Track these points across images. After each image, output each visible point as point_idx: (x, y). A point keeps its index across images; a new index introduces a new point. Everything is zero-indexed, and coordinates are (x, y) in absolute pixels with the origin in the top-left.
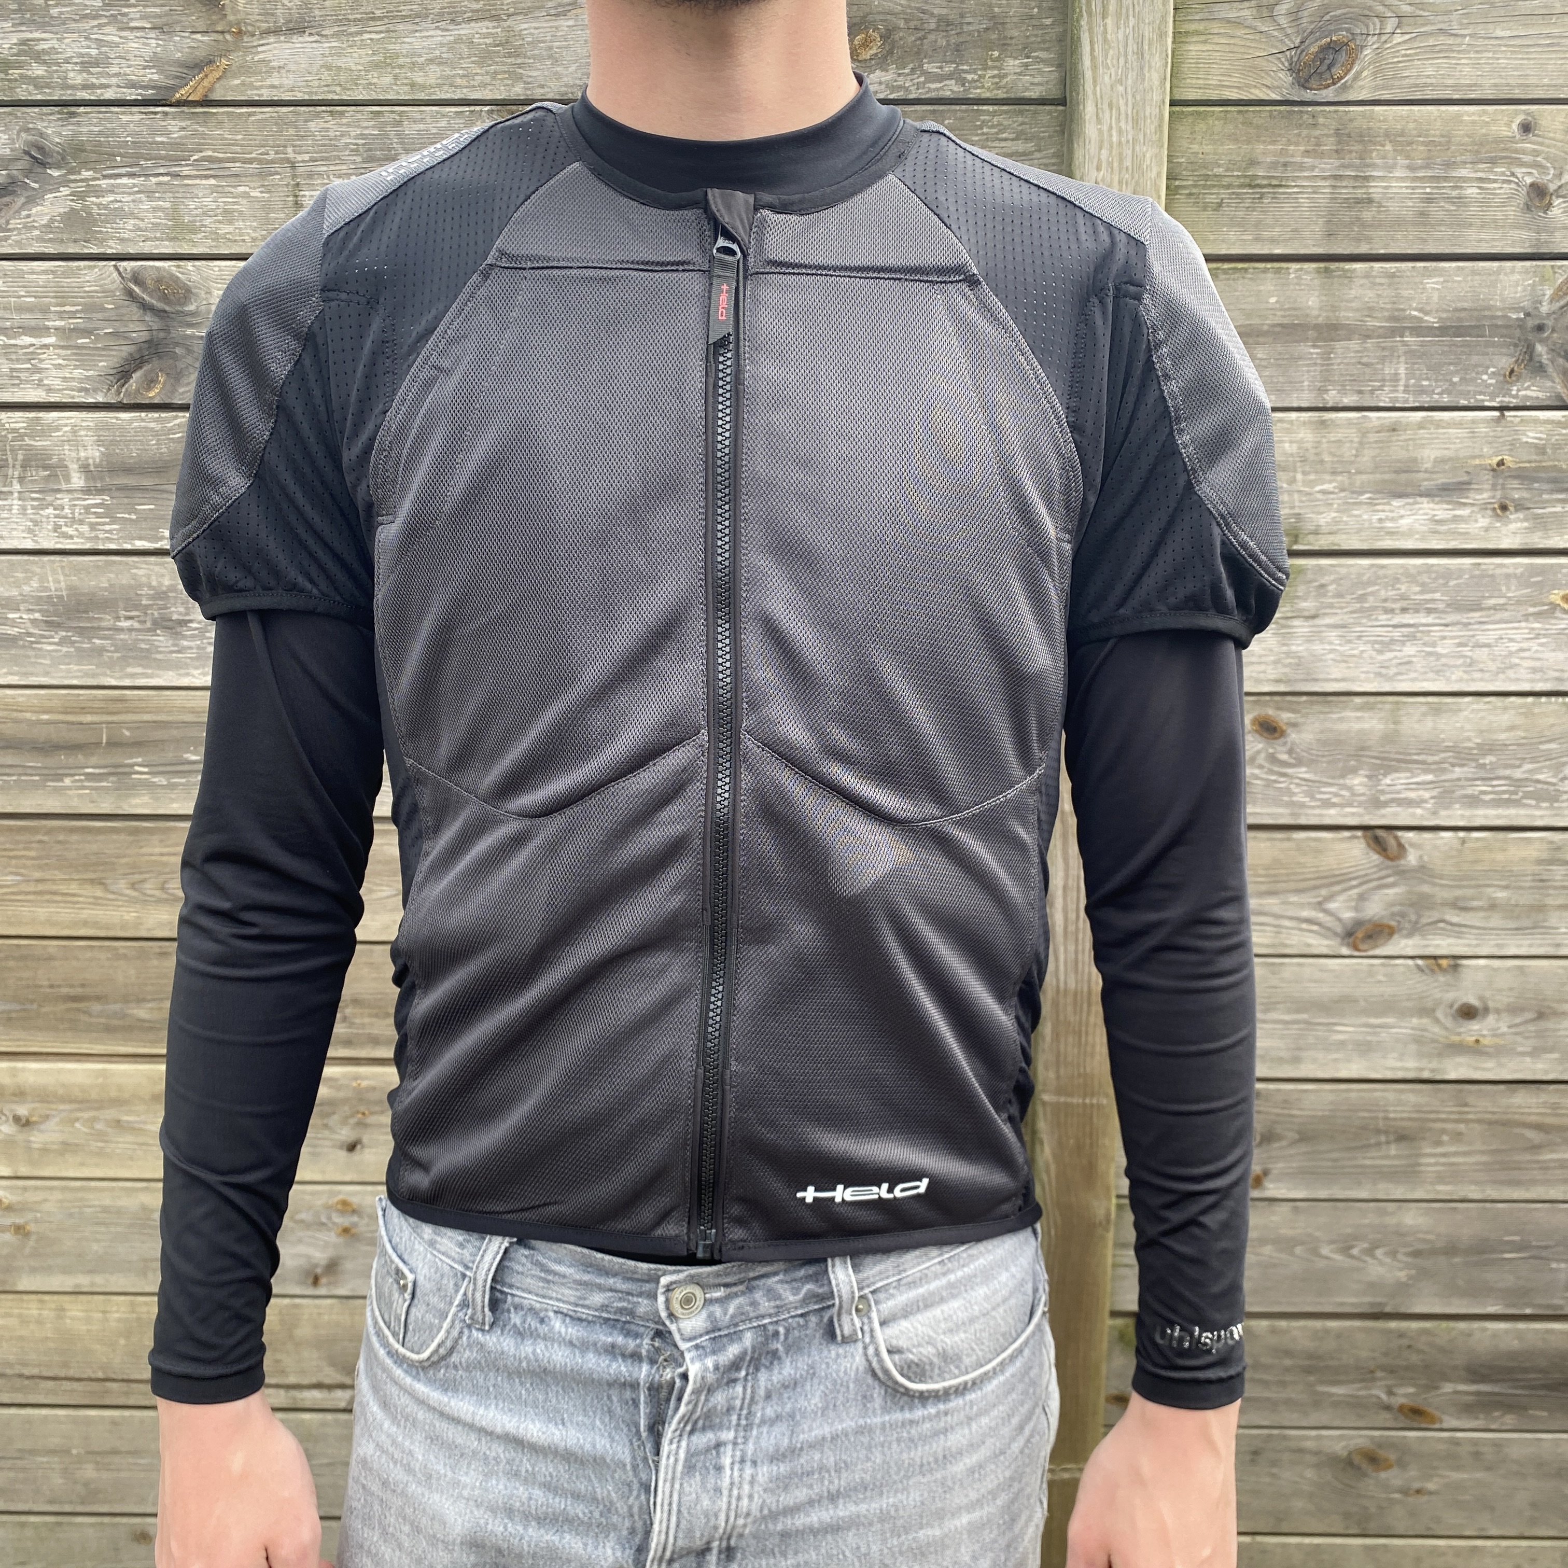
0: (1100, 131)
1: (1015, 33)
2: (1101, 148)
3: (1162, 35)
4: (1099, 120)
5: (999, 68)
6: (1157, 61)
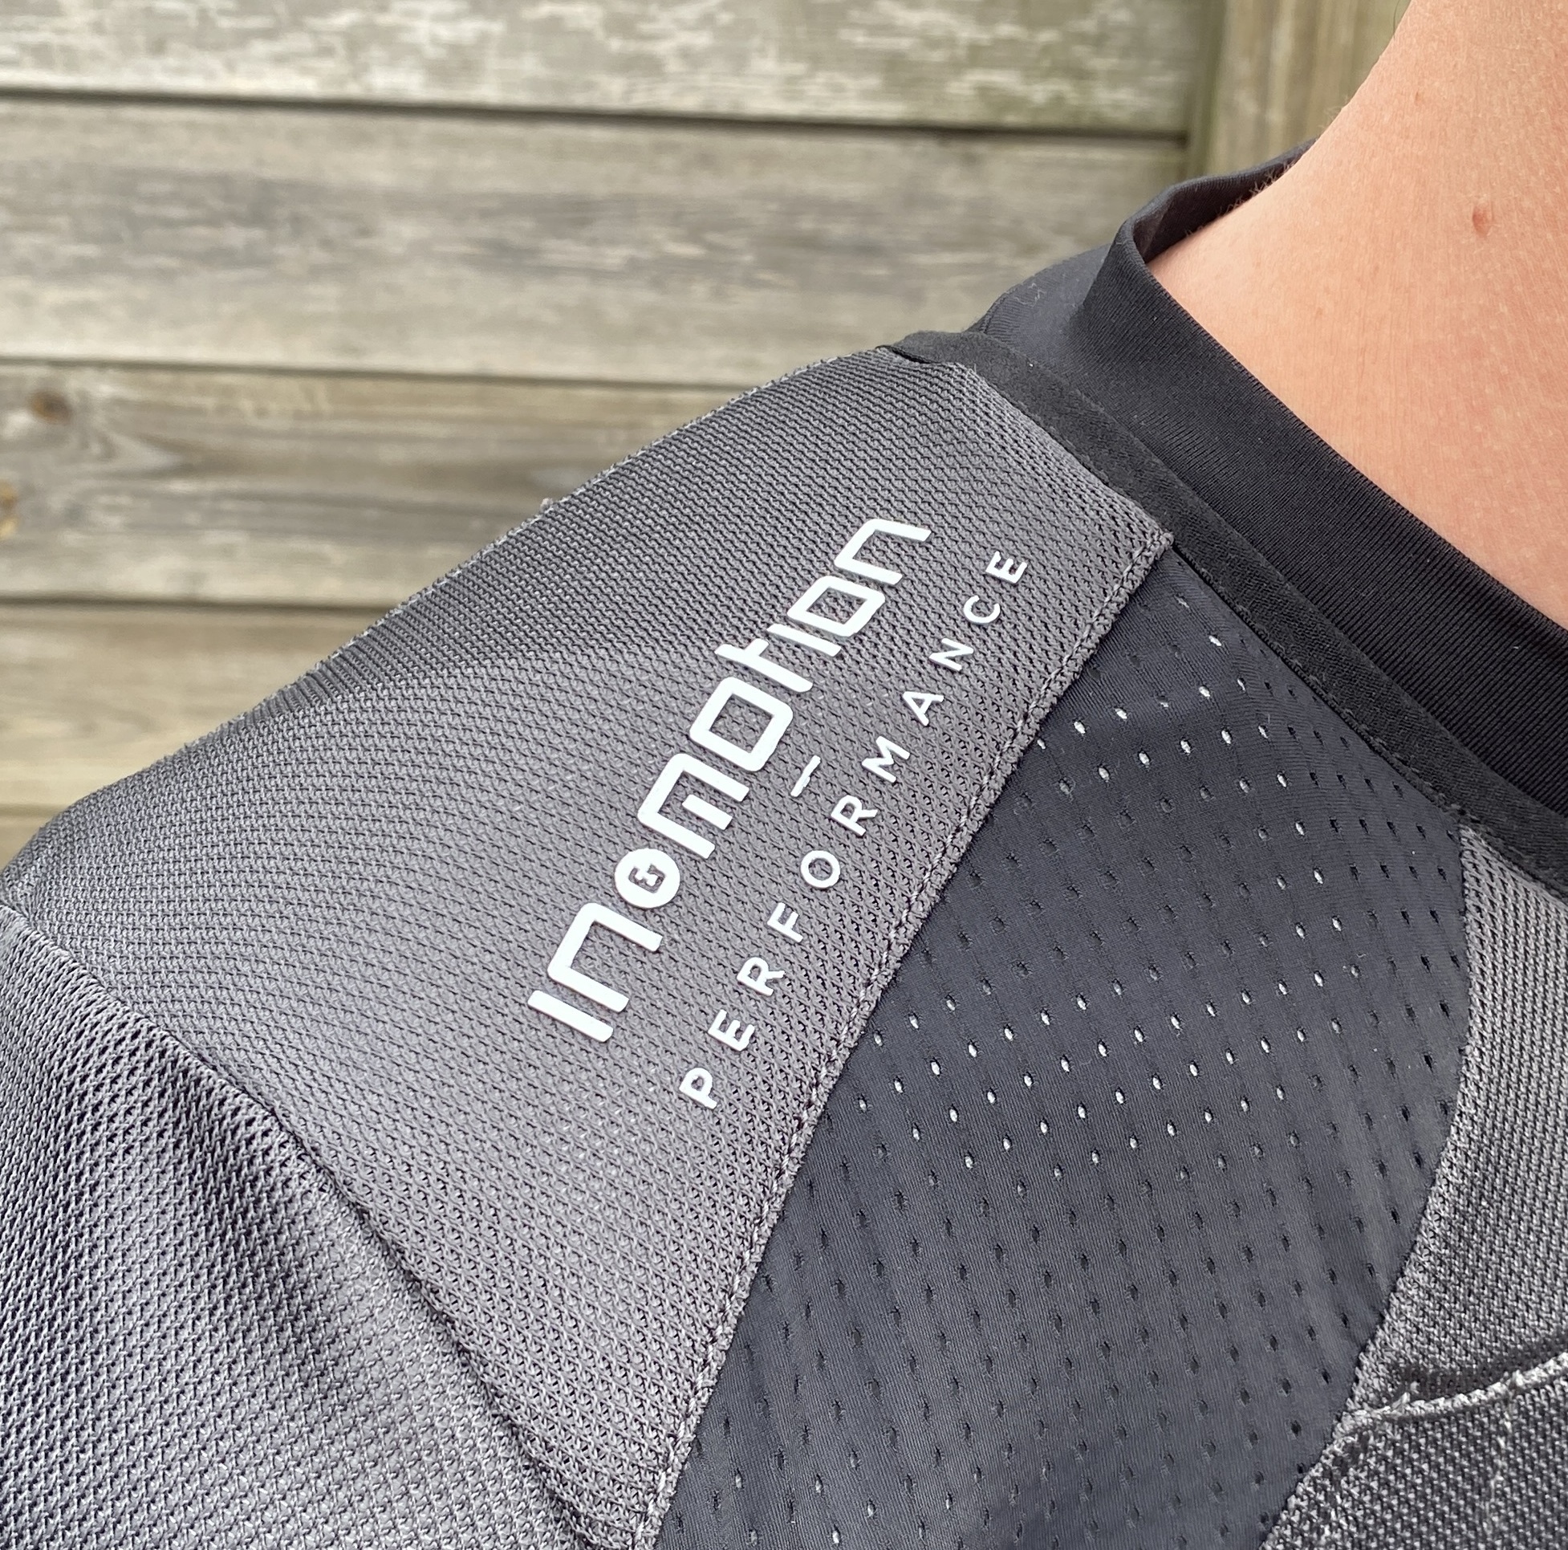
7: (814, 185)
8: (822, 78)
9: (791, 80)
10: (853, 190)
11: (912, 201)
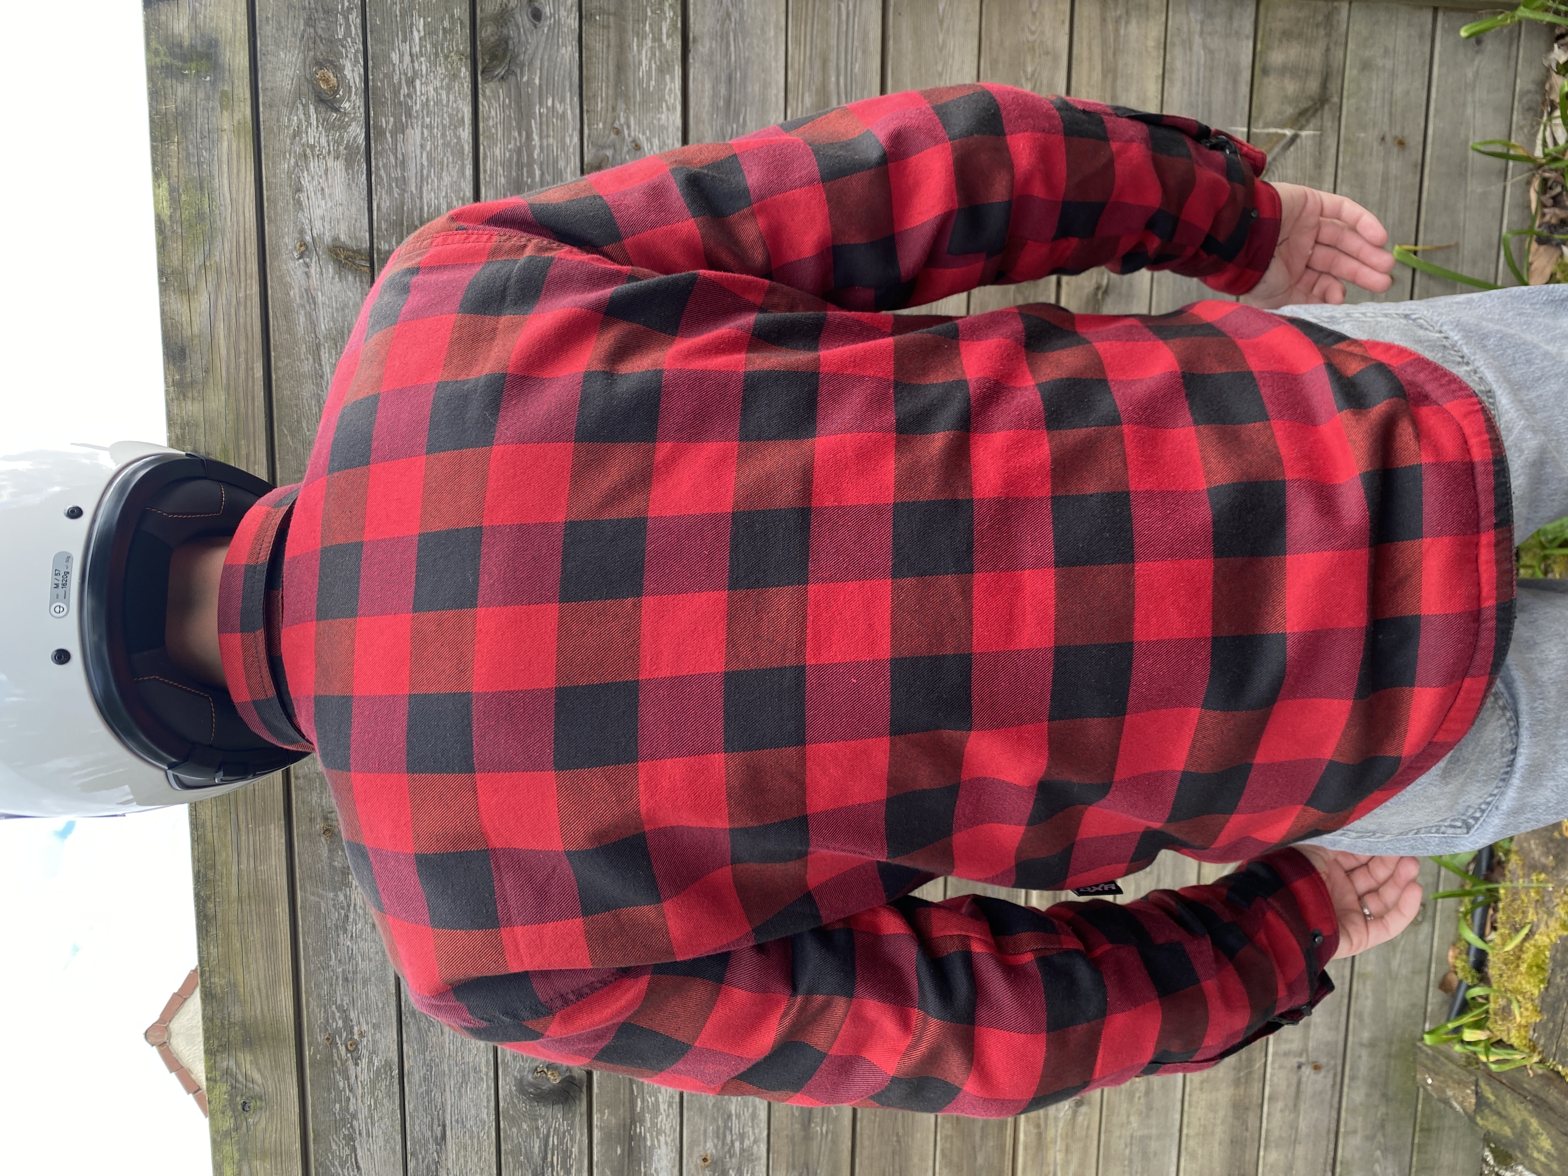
7: (707, 101)
8: (667, 97)
9: (668, 109)
10: (708, 86)
11: (711, 63)
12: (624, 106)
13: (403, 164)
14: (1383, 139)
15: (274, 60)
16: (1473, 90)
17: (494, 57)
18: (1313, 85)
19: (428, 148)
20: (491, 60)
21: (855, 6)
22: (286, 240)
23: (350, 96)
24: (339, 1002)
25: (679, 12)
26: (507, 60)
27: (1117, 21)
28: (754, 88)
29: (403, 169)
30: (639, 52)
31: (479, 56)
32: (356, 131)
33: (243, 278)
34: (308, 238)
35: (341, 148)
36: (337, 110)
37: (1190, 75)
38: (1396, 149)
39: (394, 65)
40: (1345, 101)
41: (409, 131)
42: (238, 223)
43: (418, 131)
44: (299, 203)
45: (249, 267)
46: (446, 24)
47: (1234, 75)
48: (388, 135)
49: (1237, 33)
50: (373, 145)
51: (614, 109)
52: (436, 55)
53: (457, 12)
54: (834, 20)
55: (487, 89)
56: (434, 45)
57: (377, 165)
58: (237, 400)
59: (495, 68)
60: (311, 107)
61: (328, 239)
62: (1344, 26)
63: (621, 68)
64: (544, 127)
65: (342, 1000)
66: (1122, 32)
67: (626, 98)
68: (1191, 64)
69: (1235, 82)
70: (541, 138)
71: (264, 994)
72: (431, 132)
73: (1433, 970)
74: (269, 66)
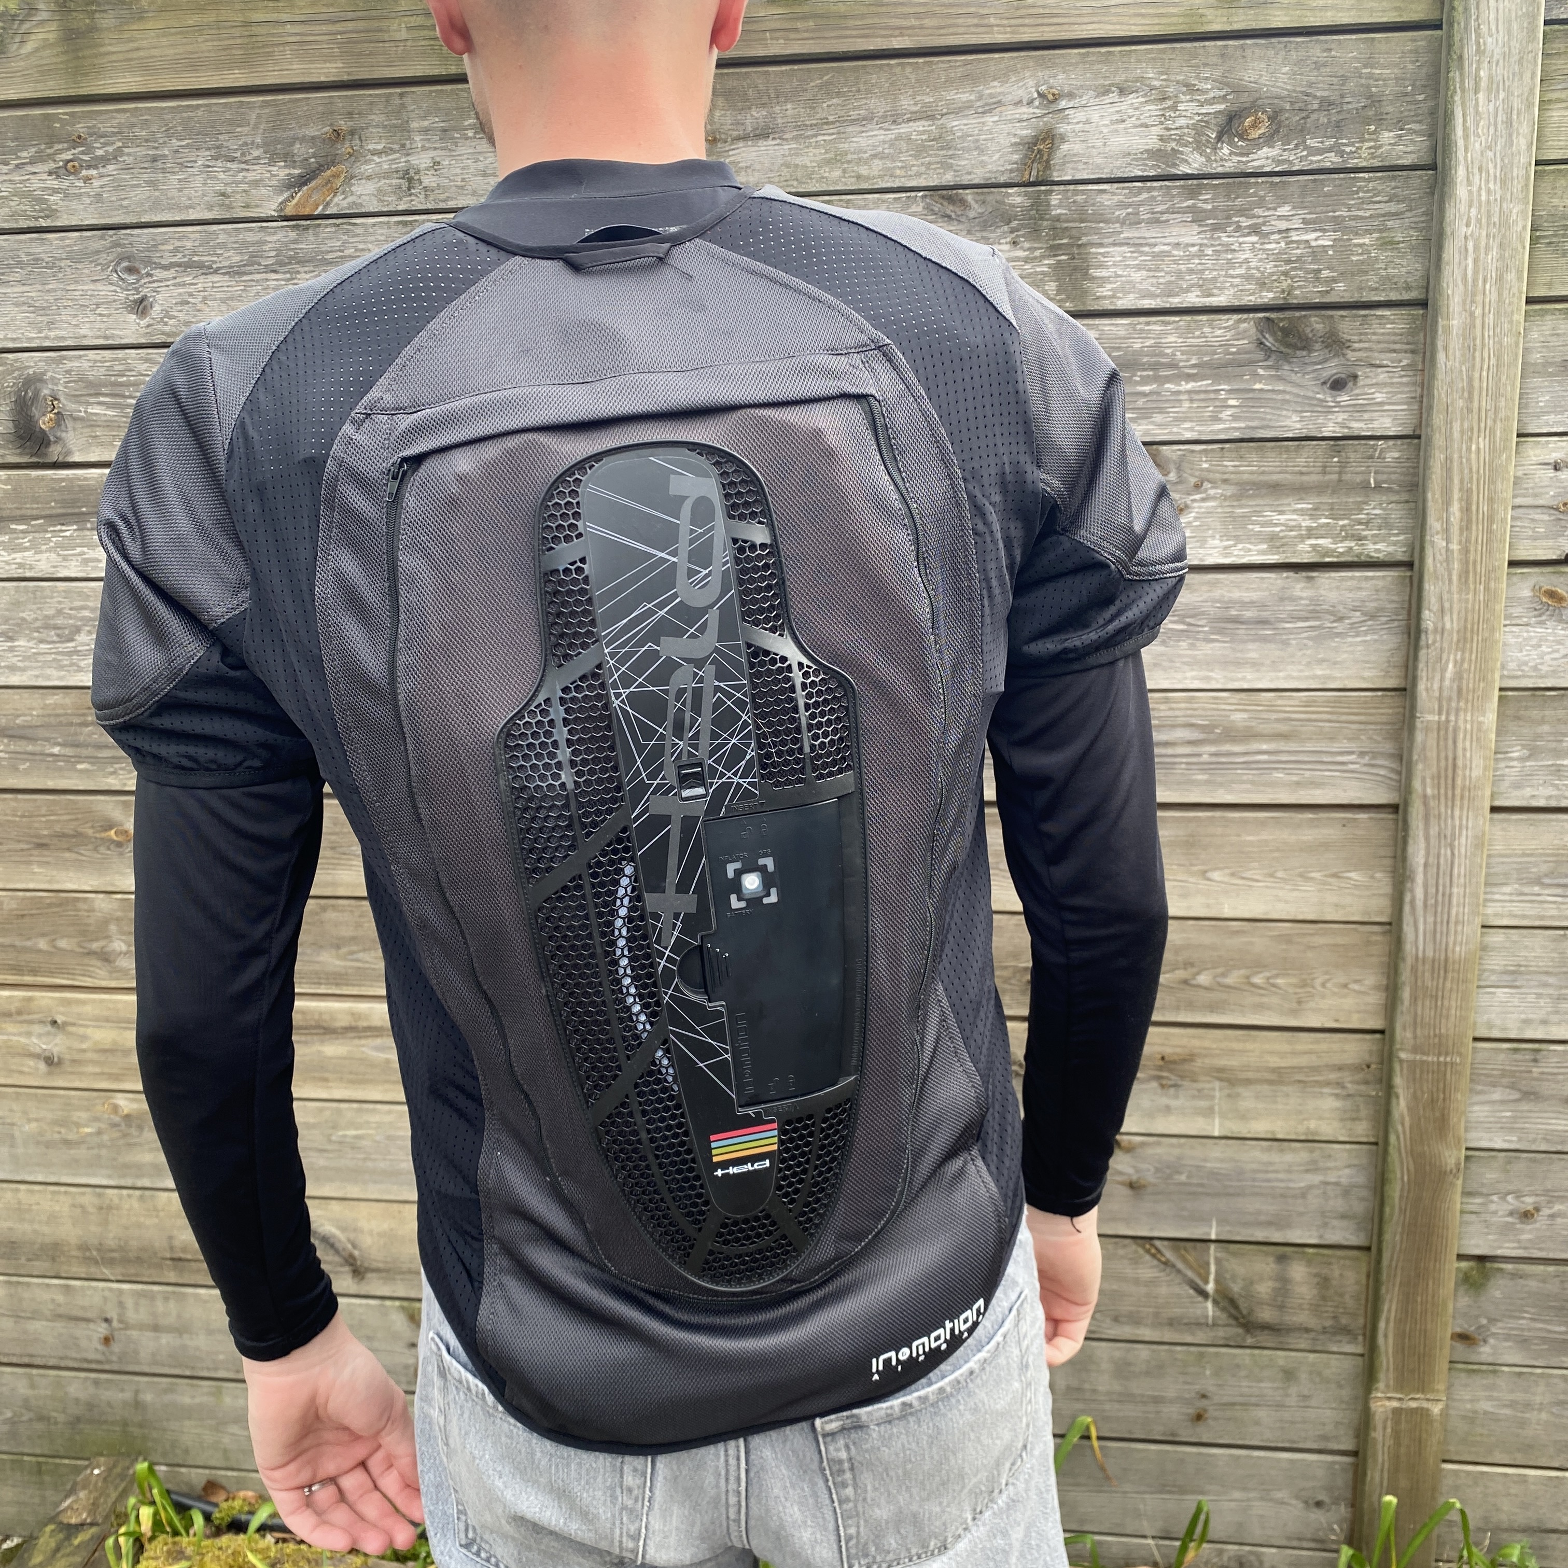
0: (1470, 192)
1: (1390, 109)
2: (1470, 206)
3: (1530, 105)
4: (1469, 182)
5: (1376, 140)
6: (1525, 129)
7: (1236, 595)
8: (1240, 546)
9: (1226, 548)
10: (1255, 596)
11: (1282, 599)
12: (1229, 493)
13: (1155, 221)
14: (1204, 1396)
15: (1280, 61)
16: (1262, 1499)
17: (1286, 332)
18: (1266, 1315)
19: (1175, 252)
20: (1282, 329)
21: (1352, 771)
22: (1061, 76)
23: (1236, 154)
24: (126, 150)
25: (1342, 559)
26: (1282, 349)
27: (1340, 1084)
28: (1253, 651)
29: (1150, 222)
30: (1295, 511)
31: (1288, 314)
32: (1194, 163)
33: (1013, 22)
34: (1063, 104)
35: (1173, 144)
36: (1219, 138)
37: (1276, 1172)
38: (1191, 1411)
39: (1275, 209)
40: (1248, 1351)
41: (1196, 228)
42: (1079, 15)
43: (1196, 239)
44: (1106, 92)
45: (1026, 29)
46: (1325, 273)
47: (1275, 1223)
48: (1190, 202)
49: (1325, 1225)
50: (1178, 183)
51: (1225, 481)
52: (1288, 262)
53: (1341, 286)
54: (1335, 747)
55: (1248, 324)
56: (1299, 259)
57: (1154, 188)
58: (863, 16)
59: (1273, 334)
60: (1223, 107)
61: (1063, 128)
62: (1335, 1349)
63: (1275, 489)
64: (1202, 396)
65: (129, 154)
66: (1326, 1090)
67: (1238, 497)
68: (1289, 1172)
69: (1270, 1224)
70: (1189, 392)
71: (130, 55)
72: (1194, 256)
73: (230, 1473)
74: (1271, 53)
